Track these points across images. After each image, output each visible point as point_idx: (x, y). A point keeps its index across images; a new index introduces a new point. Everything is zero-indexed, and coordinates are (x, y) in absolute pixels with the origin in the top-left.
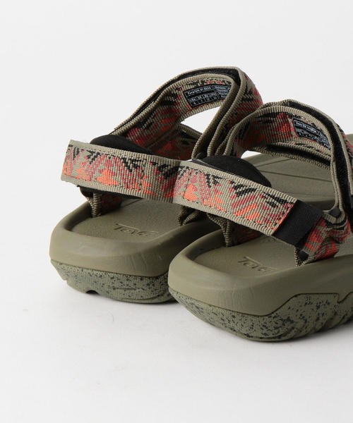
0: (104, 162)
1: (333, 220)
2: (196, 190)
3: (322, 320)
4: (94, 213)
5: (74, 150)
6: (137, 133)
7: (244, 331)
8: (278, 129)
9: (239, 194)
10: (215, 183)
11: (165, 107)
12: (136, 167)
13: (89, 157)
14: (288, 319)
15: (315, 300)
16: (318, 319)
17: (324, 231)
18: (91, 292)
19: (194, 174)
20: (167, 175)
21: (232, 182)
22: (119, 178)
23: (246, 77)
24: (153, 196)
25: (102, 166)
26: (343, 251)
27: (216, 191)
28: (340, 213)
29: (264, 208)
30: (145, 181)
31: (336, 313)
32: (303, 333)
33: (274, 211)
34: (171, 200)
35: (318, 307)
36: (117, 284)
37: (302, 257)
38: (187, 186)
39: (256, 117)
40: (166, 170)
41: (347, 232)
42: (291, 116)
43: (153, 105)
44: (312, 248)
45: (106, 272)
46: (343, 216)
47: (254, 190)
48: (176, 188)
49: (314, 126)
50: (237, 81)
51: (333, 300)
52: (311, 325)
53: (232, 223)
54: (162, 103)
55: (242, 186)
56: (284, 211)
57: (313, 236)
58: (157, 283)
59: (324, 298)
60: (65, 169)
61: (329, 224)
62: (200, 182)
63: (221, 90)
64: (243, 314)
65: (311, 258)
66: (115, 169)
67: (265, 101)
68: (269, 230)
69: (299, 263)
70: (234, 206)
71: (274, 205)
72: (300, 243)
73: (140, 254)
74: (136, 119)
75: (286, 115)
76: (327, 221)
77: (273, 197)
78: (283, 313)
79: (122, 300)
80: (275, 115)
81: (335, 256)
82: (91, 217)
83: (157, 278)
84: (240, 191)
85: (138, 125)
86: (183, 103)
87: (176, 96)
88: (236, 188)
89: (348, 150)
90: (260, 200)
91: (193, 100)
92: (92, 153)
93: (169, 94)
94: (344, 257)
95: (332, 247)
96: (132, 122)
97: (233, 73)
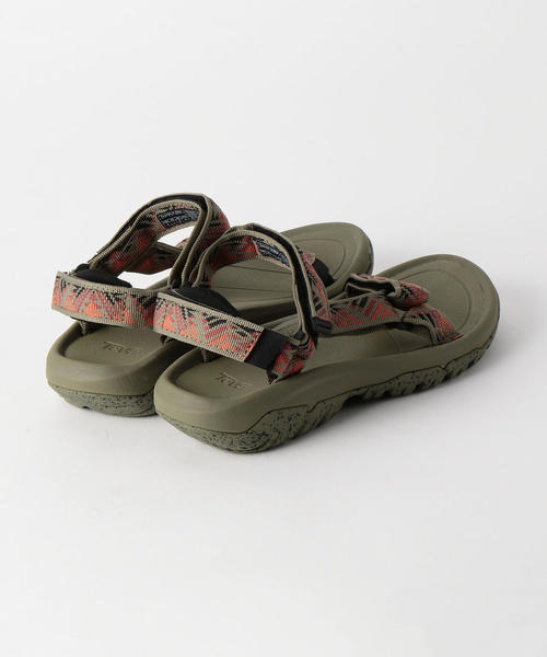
0: (89, 296)
1: (297, 343)
2: (173, 321)
3: (294, 430)
4: (84, 332)
5: (61, 283)
6: (118, 255)
7: (225, 446)
8: (244, 249)
9: (212, 325)
10: (190, 315)
11: (141, 230)
12: (118, 300)
13: (75, 291)
14: (264, 434)
15: (286, 413)
16: (290, 429)
17: (290, 353)
18: (85, 407)
19: (170, 306)
20: (146, 306)
21: (205, 315)
22: (103, 310)
23: (212, 203)
24: (135, 324)
25: (87, 300)
26: (308, 365)
27: (191, 323)
28: (304, 335)
29: (235, 338)
30: (127, 312)
31: (306, 422)
32: (278, 442)
33: (244, 340)
34: (152, 327)
35: (290, 419)
36: (109, 404)
37: (272, 377)
38: (164, 317)
39: (223, 241)
40: (145, 301)
41: (311, 350)
42: (255, 239)
43: (130, 229)
44: (281, 369)
45: (98, 394)
46: (307, 337)
47: (225, 321)
48: (155, 318)
49: (276, 248)
50: (205, 208)
51: (303, 412)
52: (285, 435)
53: (208, 351)
54: (139, 226)
55: (214, 317)
56: (252, 339)
57: (281, 359)
58: (144, 399)
59: (295, 411)
60: (54, 299)
61: (294, 347)
62: (176, 314)
63: (191, 214)
64: (223, 433)
65: (280, 377)
66: (99, 303)
67: (232, 225)
68: (241, 358)
69: (270, 381)
70: (208, 336)
71: (243, 335)
72: (269, 366)
73: (126, 376)
74: (116, 243)
75: (250, 238)
76: (292, 345)
77: (242, 327)
78: (259, 429)
79: (115, 415)
80: (240, 238)
81: (303, 371)
82: (82, 335)
83: (144, 395)
84: (213, 323)
85: (118, 248)
86: (157, 225)
87: (150, 219)
88: (208, 320)
89: (308, 272)
90: (231, 331)
91: (166, 221)
92: (78, 287)
93: (144, 218)
94: (310, 371)
95: (298, 364)
96: (113, 246)
97: (200, 200)
